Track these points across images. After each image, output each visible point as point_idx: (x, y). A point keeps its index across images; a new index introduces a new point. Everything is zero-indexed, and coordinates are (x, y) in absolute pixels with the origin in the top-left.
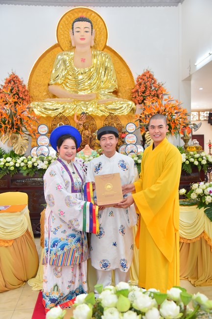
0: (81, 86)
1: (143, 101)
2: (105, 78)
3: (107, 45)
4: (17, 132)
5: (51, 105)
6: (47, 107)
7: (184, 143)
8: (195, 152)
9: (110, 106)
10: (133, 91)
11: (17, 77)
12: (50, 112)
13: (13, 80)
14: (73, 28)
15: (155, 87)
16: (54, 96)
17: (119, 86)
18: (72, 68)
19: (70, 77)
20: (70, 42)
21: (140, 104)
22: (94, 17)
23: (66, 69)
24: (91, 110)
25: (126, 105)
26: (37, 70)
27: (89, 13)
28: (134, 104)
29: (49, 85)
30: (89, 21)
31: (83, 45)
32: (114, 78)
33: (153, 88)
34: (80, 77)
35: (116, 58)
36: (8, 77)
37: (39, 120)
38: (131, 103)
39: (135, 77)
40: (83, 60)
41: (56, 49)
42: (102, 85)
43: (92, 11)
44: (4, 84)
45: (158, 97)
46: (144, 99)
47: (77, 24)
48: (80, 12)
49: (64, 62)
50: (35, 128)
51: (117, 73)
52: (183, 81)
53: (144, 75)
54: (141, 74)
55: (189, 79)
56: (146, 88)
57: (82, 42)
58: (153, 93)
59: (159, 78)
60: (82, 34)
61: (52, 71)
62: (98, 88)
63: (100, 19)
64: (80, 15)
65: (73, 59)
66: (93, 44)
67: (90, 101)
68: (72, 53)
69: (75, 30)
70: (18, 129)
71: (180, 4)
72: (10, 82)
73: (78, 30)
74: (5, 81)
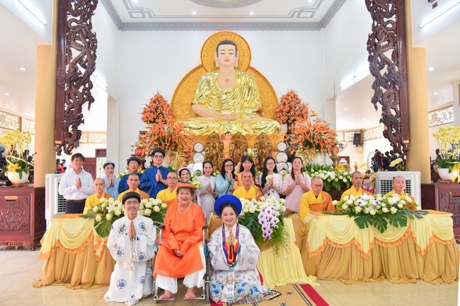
0: (225, 106)
1: (287, 121)
2: (249, 97)
3: (251, 65)
4: (175, 150)
5: (196, 124)
6: (191, 126)
7: (332, 162)
8: (344, 170)
9: (254, 126)
10: (277, 110)
11: (161, 97)
12: (194, 131)
13: (158, 100)
14: (217, 51)
15: (300, 107)
16: (197, 115)
17: (262, 106)
18: (216, 88)
19: (213, 97)
20: (215, 63)
21: (284, 123)
22: (238, 40)
23: (210, 89)
24: (235, 129)
25: (270, 125)
26: (180, 90)
27: (233, 37)
28: (278, 124)
29: (192, 104)
30: (234, 44)
31: (227, 67)
32: (258, 97)
33: (297, 108)
34: (224, 97)
35: (260, 78)
36: (152, 96)
37: (194, 139)
38: (275, 123)
39: (279, 97)
40: (227, 81)
41: (200, 70)
42: (246, 105)
43: (236, 34)
44: (148, 104)
45: (302, 116)
46: (289, 119)
47: (221, 47)
48: (224, 35)
49: (208, 82)
50: (190, 146)
51: (261, 92)
52: (327, 101)
53: (288, 95)
54: (285, 94)
55: (333, 99)
56: (291, 108)
57: (227, 63)
58: (297, 113)
59: (304, 98)
60: (227, 56)
61: (195, 91)
62: (242, 108)
63: (243, 42)
64: (224, 38)
65: (217, 79)
66: (237, 65)
67: (234, 120)
68: (216, 74)
69: (219, 52)
70: (176, 147)
71: (322, 28)
72: (155, 102)
73: (223, 52)
74: (150, 101)
